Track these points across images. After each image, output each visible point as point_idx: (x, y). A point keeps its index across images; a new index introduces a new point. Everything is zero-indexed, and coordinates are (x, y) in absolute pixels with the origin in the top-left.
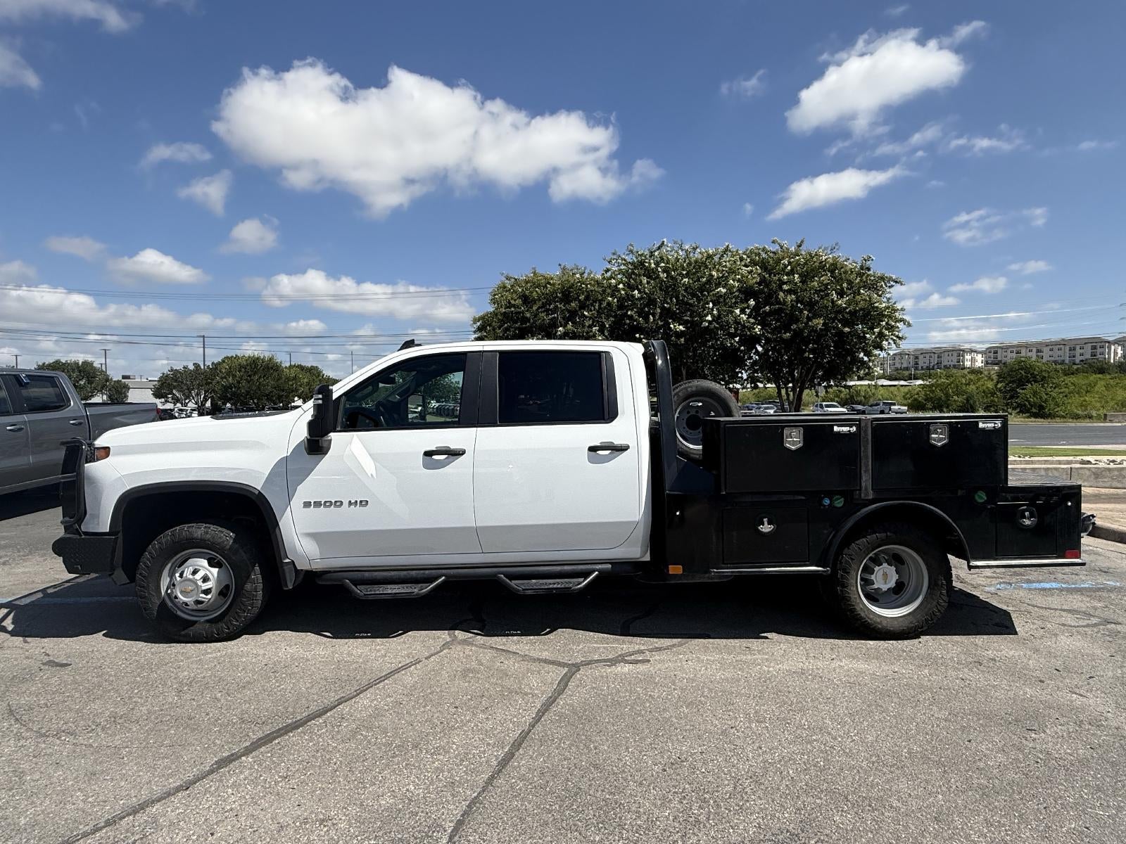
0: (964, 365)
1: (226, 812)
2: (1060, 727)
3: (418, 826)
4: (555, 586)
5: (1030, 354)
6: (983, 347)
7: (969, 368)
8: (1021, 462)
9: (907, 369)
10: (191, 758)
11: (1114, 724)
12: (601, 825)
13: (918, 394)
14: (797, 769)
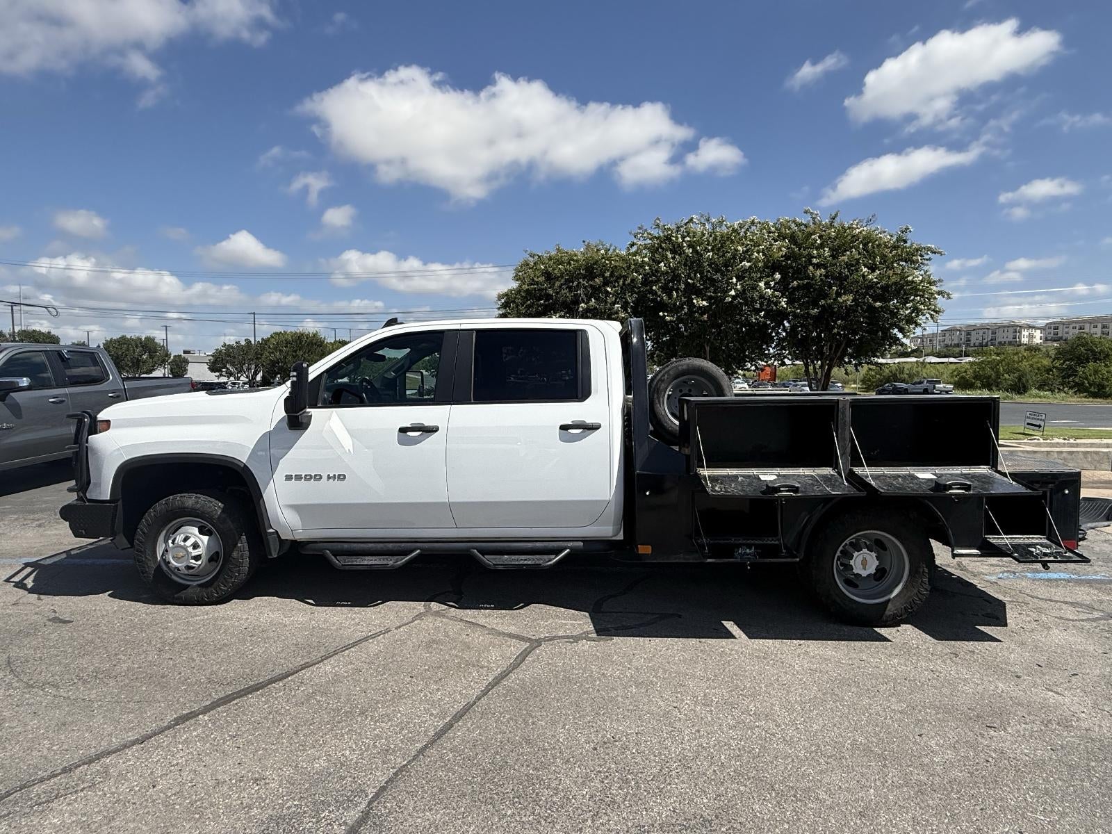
0: (1020, 341)
1: (171, 766)
2: (1024, 726)
3: (343, 790)
4: (525, 562)
5: (1093, 330)
6: (1042, 322)
7: (1026, 345)
8: (1064, 445)
9: (958, 345)
10: (154, 714)
11: (1085, 725)
12: (516, 800)
13: (966, 372)
14: (729, 755)
